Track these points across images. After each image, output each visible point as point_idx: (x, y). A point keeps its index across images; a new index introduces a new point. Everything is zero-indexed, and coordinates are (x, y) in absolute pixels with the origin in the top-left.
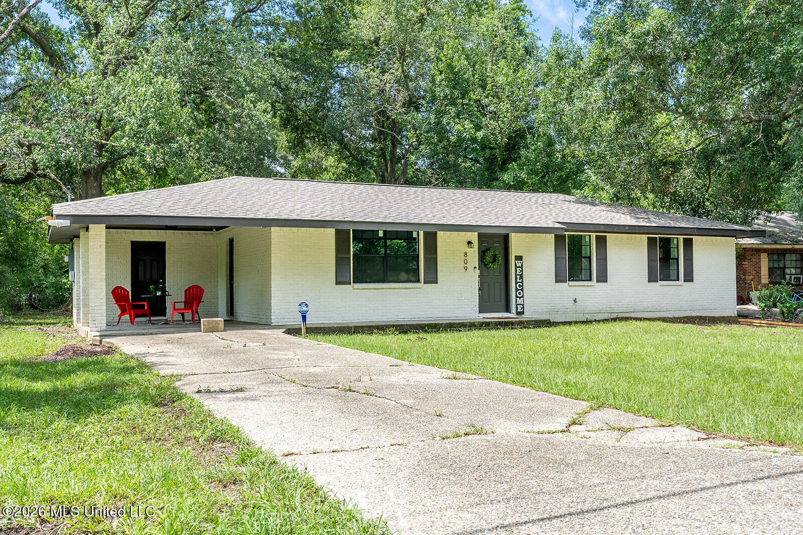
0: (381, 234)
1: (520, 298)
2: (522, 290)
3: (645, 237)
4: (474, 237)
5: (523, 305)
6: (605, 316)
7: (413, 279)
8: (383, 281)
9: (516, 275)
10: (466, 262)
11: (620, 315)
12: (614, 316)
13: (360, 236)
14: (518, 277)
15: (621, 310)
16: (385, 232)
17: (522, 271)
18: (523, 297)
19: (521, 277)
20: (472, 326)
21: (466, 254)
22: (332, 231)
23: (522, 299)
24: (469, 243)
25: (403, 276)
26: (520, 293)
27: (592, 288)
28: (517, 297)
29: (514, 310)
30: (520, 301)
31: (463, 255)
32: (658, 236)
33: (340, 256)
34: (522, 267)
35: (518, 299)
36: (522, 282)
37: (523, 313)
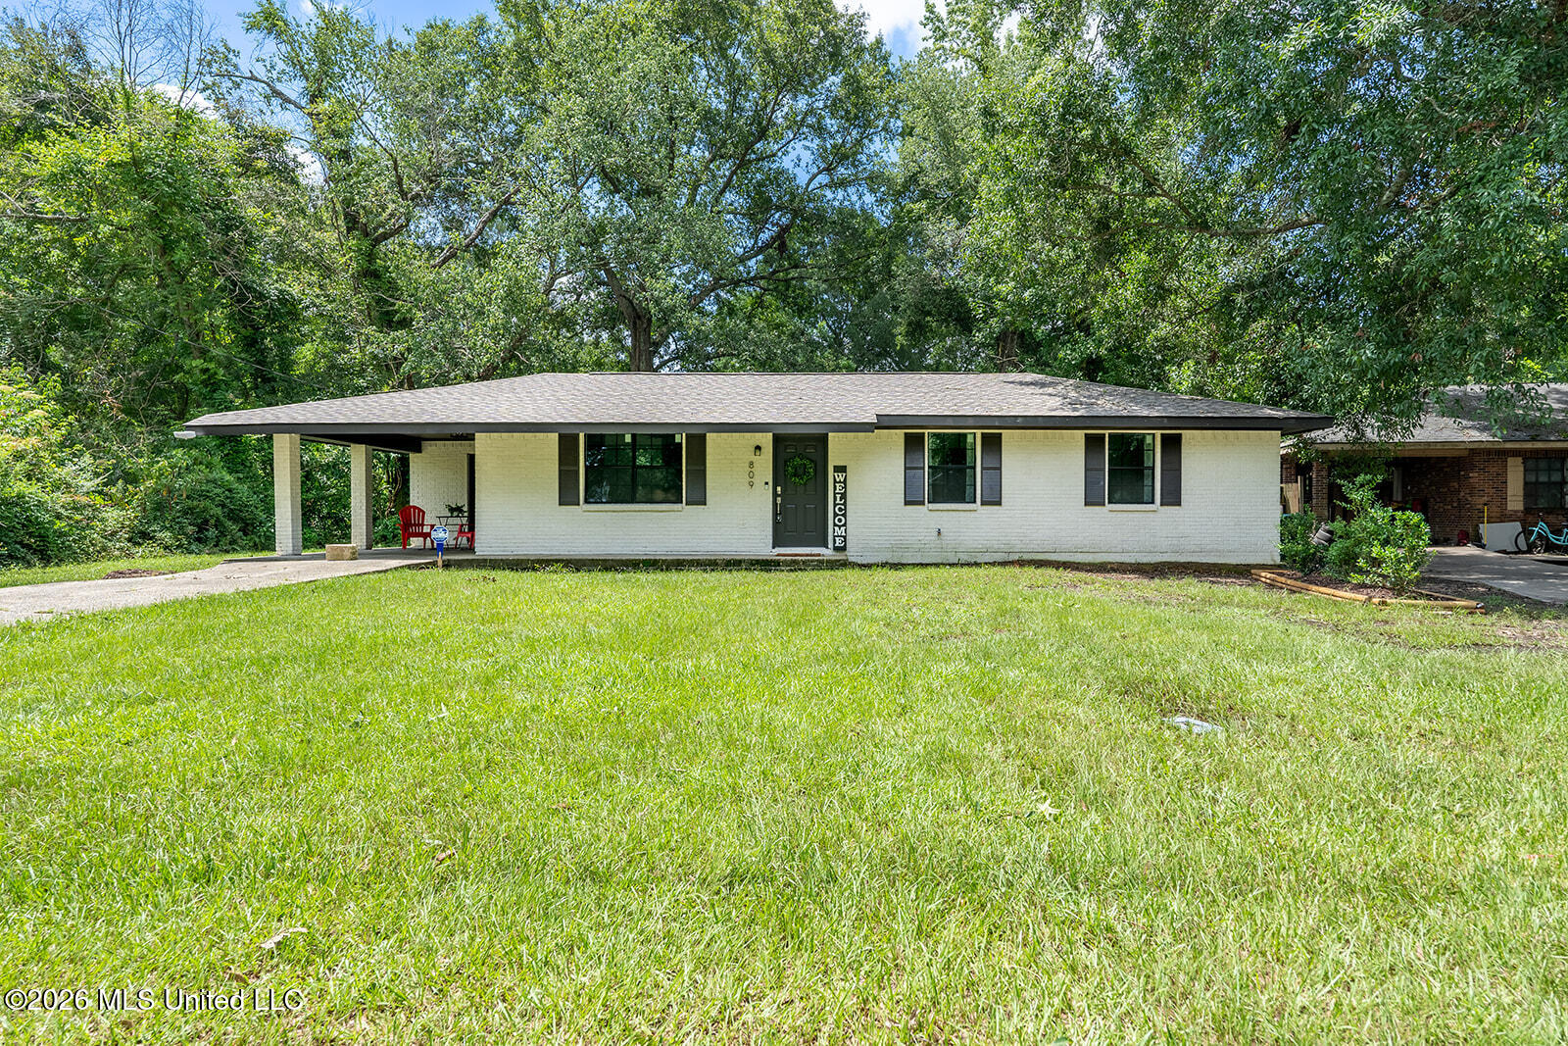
0: (628, 439)
1: (840, 527)
2: (844, 515)
3: (1080, 434)
4: (766, 440)
5: (845, 537)
6: (999, 557)
7: (673, 499)
8: (633, 500)
9: (835, 494)
10: (751, 475)
11: (1026, 557)
12: (1016, 557)
13: (595, 442)
14: (838, 496)
15: (1031, 548)
16: (634, 436)
17: (845, 487)
18: (845, 525)
19: (844, 496)
20: (766, 565)
21: (751, 463)
22: (554, 437)
23: (843, 528)
24: (758, 448)
25: (659, 494)
26: (840, 520)
27: (973, 514)
28: (835, 525)
29: (830, 545)
30: (840, 531)
31: (747, 465)
32: (1107, 432)
33: (566, 468)
34: (845, 482)
35: (837, 528)
36: (845, 504)
37: (844, 549)
